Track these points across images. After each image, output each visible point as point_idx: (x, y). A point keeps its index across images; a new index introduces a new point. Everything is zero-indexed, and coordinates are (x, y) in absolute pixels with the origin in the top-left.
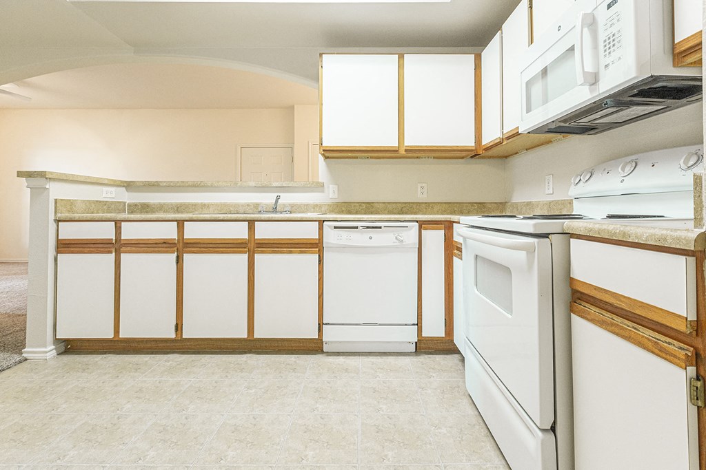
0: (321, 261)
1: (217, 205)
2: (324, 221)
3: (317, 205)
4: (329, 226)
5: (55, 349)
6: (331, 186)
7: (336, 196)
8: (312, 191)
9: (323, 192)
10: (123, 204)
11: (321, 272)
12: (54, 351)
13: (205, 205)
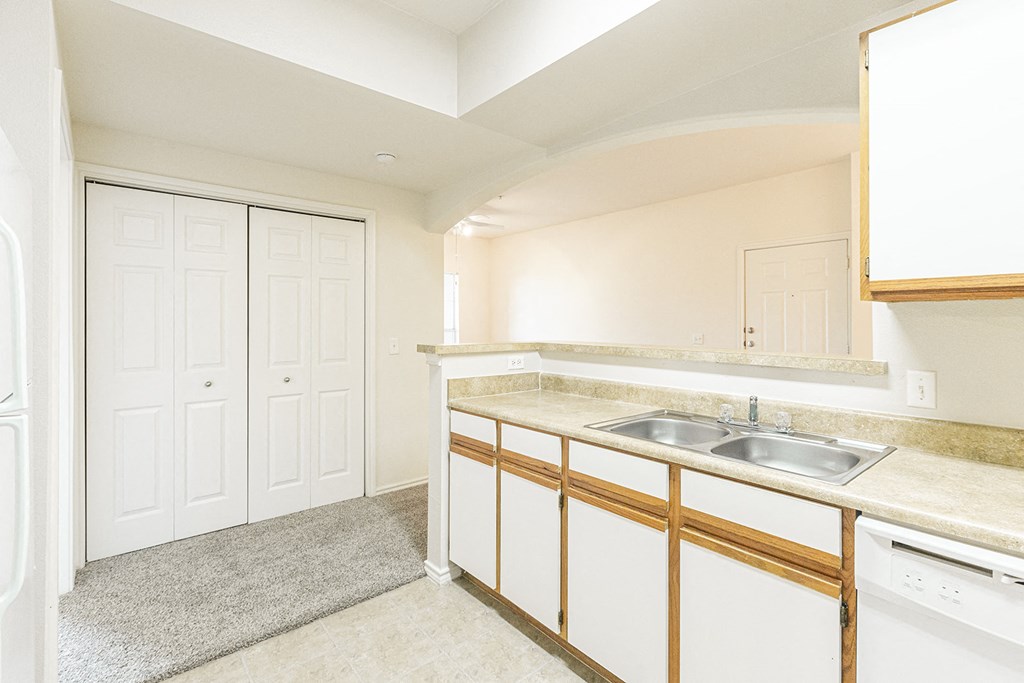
0: (847, 619)
1: (648, 391)
2: (859, 513)
3: (865, 420)
4: (877, 538)
5: (450, 572)
6: (909, 372)
7: (928, 402)
8: (853, 383)
9: (885, 386)
10: (534, 376)
11: (848, 649)
12: (449, 574)
13: (632, 389)
